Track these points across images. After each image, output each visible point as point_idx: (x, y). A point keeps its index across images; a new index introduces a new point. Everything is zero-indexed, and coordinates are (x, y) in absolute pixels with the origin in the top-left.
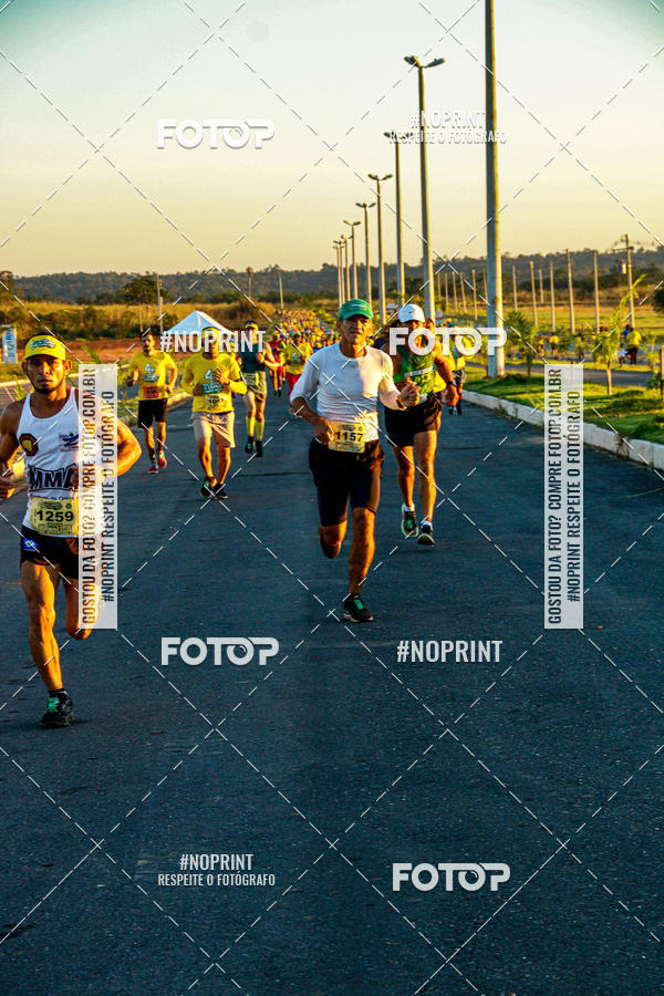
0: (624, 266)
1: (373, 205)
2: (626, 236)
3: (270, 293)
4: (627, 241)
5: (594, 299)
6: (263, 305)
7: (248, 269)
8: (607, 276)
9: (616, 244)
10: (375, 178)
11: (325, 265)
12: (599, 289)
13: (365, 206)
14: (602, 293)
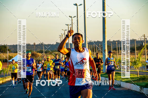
0: (144, 43)
1: (70, 25)
2: (144, 35)
3: (41, 50)
4: (145, 36)
5: (135, 53)
6: (38, 54)
7: (34, 43)
8: (139, 47)
9: (141, 37)
10: (71, 17)
11: (57, 43)
12: (137, 50)
13: (68, 25)
14: (137, 51)
